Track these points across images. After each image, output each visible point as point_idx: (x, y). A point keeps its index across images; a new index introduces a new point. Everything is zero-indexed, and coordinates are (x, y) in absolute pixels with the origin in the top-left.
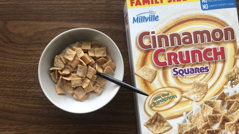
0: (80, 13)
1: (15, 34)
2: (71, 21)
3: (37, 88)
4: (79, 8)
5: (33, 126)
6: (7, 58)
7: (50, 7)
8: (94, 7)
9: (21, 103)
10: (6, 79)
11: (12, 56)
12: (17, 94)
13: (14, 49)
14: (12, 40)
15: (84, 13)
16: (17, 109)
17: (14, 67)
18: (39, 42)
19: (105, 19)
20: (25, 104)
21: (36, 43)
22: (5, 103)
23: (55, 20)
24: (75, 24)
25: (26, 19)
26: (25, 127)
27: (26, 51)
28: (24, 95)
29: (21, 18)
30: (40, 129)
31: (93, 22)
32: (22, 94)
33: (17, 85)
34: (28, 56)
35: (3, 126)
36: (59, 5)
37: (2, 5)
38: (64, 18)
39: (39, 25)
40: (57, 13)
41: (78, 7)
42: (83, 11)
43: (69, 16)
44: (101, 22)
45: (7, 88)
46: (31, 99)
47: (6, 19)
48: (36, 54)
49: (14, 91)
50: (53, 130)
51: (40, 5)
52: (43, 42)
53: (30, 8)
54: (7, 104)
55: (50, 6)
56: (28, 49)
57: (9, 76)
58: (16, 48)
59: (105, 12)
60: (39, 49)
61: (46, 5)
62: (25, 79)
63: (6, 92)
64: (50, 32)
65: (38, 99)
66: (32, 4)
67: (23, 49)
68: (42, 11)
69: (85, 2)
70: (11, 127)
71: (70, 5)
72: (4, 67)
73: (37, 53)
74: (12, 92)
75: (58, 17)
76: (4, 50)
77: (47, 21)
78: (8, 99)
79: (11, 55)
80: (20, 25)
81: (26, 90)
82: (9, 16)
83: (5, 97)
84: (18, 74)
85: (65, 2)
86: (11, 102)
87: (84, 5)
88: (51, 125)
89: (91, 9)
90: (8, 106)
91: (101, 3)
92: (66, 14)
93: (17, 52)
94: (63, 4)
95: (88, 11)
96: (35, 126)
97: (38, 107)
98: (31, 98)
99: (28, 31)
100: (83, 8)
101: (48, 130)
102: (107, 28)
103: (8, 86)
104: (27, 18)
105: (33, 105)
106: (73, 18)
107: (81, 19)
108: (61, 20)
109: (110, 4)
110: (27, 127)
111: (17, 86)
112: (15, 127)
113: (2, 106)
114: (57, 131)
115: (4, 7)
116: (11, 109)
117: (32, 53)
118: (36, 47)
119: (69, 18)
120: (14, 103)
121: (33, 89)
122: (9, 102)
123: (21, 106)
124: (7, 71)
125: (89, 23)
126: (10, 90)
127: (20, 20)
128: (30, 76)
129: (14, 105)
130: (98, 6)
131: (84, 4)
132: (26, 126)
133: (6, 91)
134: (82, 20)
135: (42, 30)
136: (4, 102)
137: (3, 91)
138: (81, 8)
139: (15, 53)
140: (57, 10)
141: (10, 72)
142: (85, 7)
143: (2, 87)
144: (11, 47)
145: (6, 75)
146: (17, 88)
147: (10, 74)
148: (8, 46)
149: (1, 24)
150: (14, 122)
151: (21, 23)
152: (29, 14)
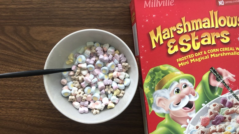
0: (111, 17)
1: (38, 41)
4: (109, 12)
6: (31, 67)
7: (77, 11)
8: (125, 11)
9: (47, 116)
10: (30, 91)
11: (36, 65)
12: (43, 107)
13: (38, 57)
14: (36, 48)
15: (114, 17)
16: (43, 123)
17: (38, 77)
20: (51, 118)
22: (30, 117)
23: (83, 26)
25: (51, 25)
28: (50, 108)
29: (45, 24)
31: (125, 28)
33: (43, 97)
36: (86, 9)
37: (25, 8)
38: (93, 23)
40: (85, 17)
41: (108, 11)
43: (98, 21)
45: (32, 100)
47: (28, 24)
49: (39, 104)
51: (65, 9)
53: (55, 12)
54: (33, 117)
55: (77, 9)
57: (34, 87)
58: (40, 57)
61: (72, 8)
63: (31, 105)
66: (57, 7)
68: (68, 15)
69: (116, 5)
71: (99, 9)
74: (37, 105)
75: (86, 22)
76: (27, 59)
77: (74, 26)
78: (33, 113)
80: (44, 31)
82: (31, 21)
85: (93, 5)
86: (37, 116)
87: (115, 9)
89: (122, 13)
90: (33, 120)
92: (95, 19)
94: (90, 8)
95: (119, 15)
97: (66, 120)
99: (52, 38)
104: (52, 24)
105: (60, 119)
106: (102, 23)
107: (111, 24)
111: (42, 98)
113: (28, 120)
115: (25, 11)
116: (37, 123)
119: (98, 23)
120: (40, 117)
123: (48, 120)
126: (35, 102)
127: (44, 25)
131: (115, 7)
133: (31, 104)
136: (29, 115)
137: (27, 104)
138: (111, 11)
139: (39, 62)
140: (85, 14)
141: (35, 83)
142: (116, 11)
143: (27, 100)
144: (34, 55)
145: (30, 87)
146: (42, 101)
147: (35, 85)
148: (31, 54)
149: (23, 30)
151: (46, 29)
152: (54, 19)
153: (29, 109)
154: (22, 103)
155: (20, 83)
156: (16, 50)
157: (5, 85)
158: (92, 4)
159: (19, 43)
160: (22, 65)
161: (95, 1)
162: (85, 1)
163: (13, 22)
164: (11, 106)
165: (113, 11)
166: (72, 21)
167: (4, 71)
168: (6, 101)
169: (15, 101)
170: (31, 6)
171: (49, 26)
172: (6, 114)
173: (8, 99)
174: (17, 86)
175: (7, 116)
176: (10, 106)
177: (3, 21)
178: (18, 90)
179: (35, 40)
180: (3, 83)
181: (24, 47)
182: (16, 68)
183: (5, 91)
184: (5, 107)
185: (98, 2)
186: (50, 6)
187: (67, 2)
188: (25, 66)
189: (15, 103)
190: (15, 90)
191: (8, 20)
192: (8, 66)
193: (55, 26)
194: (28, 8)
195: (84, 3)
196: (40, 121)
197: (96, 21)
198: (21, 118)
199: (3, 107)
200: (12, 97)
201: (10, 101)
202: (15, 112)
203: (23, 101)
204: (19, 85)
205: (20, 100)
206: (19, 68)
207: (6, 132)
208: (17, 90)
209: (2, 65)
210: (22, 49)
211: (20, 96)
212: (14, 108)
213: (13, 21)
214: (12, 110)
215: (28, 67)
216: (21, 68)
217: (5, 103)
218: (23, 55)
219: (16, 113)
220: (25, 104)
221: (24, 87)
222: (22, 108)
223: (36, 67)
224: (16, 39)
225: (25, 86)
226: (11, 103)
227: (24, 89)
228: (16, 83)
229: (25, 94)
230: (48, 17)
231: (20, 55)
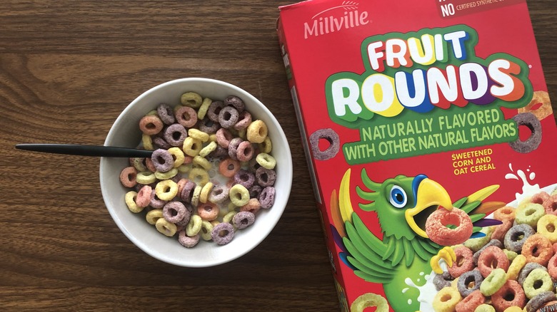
0: (193, 35)
1: (46, 83)
2: (172, 53)
3: (99, 206)
4: (190, 23)
5: (90, 289)
6: (30, 137)
7: (124, 22)
8: (225, 23)
9: (62, 238)
10: (27, 185)
11: (41, 133)
12: (54, 219)
13: (44, 117)
14: (41, 97)
15: (201, 34)
16: (53, 251)
18: (101, 102)
19: (249, 50)
20: (71, 242)
21: (95, 105)
22: (27, 239)
23: (137, 52)
24: (182, 61)
25: (70, 50)
26: (72, 290)
27: (72, 121)
28: (67, 220)
29: (60, 48)
30: (104, 296)
31: (223, 56)
32: (64, 219)
33: (53, 198)
34: (76, 133)
35: (23, 290)
36: (144, 18)
37: (18, 17)
38: (157, 47)
39: (100, 62)
40: (140, 35)
41: (188, 21)
42: (200, 32)
43: (167, 42)
44: (241, 56)
45: (32, 204)
46: (84, 230)
47: (25, 49)
48: (94, 129)
49: (46, 213)
50: (135, 298)
51: (101, 18)
52: (111, 101)
53: (81, 24)
55: (125, 19)
56: (77, 117)
57: (35, 178)
58: (50, 116)
59: (249, 34)
60: (101, 117)
61: (115, 17)
62: (69, 185)
63: (28, 214)
64: (126, 79)
65: (100, 229)
66: (85, 14)
67: (66, 118)
68: (106, 30)
69: (205, 10)
70: (41, 292)
71: (170, 18)
72: (23, 158)
73: (96, 127)
74: (41, 214)
75: (143, 45)
76: (21, 120)
77: (119, 53)
78: (34, 230)
79: (39, 131)
80: (57, 63)
81: (74, 210)
82: (31, 42)
83: (27, 224)
84: (54, 174)
85: (158, 9)
86: (40, 237)
87: (202, 18)
88: (129, 287)
89: (218, 27)
90: (33, 245)
91: (240, 14)
92: (161, 38)
93: (51, 125)
94: (154, 15)
95: (212, 31)
96: (94, 289)
97: (100, 247)
98: (85, 228)
99: (74, 78)
100: (200, 25)
101: (123, 298)
102: (254, 69)
103: (34, 200)
104: (73, 48)
105: (89, 243)
106: (177, 47)
107: (195, 49)
108: (151, 53)
109: (263, 15)
110: (77, 292)
111: (53, 201)
112: (50, 290)
113: (22, 246)
114: (144, 300)
115: (20, 23)
116: (40, 252)
117: (86, 127)
118: (94, 112)
119: (167, 47)
120: (46, 238)
121: (88, 207)
122: (37, 237)
123: (63, 246)
124: (30, 166)
125: (212, 58)
126: (37, 209)
127: (58, 52)
128: (81, 178)
129: (47, 242)
130: (235, 19)
131: (203, 15)
132: (73, 288)
133: (28, 212)
134: (198, 52)
135: (107, 74)
136: (24, 235)
137: (21, 212)
138: (195, 23)
139: (46, 127)
140: (141, 29)
141: (37, 170)
142: (205, 22)
143: (20, 204)
144: (37, 112)
145: (27, 177)
146: (53, 205)
147: (38, 174)
148: (31, 110)
149: (15, 61)
150: (47, 280)
151: (61, 59)
152: (78, 38)
153: (24, 222)
154: (11, 210)
155: (6, 170)
158: (155, 7)
160: (12, 133)
161: (162, 2)
162: (142, 2)
165: (198, 23)
166: (115, 42)
170: (32, 13)
171: (69, 54)
178: (2, 184)
179: (40, 81)
181: (17, 95)
185: (169, 4)
186: (69, 12)
187: (104, 5)
188: (17, 135)
193: (78, 52)
194: (24, 17)
195: (140, 7)
196: (46, 247)
197: (163, 42)
198: (7, 241)
203: (12, 207)
204: (6, 174)
205: (7, 203)
206: (5, 139)
210: (13, 101)
211: (6, 195)
215: (24, 136)
216: (9, 139)
218: (13, 111)
220: (15, 212)
221: (16, 177)
222: (10, 221)
223: (41, 137)
225: (16, 174)
227: (15, 181)
229: (17, 191)
230: (66, 35)
231: (6, 113)
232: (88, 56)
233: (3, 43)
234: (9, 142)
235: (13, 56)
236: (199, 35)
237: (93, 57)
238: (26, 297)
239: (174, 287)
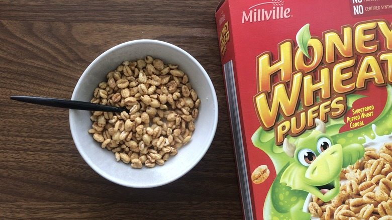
0: (199, 10)
1: (86, 45)
2: (183, 24)
5: (120, 204)
14: (82, 57)
15: (205, 9)
22: (72, 166)
23: (156, 23)
24: (189, 30)
25: (105, 20)
26: (106, 205)
29: (97, 18)
30: (131, 209)
35: (69, 205)
38: (171, 19)
39: (127, 30)
40: (158, 9)
42: (203, 7)
43: (179, 16)
47: (70, 19)
50: (154, 211)
54: (75, 166)
68: (132, 5)
70: (83, 206)
75: (160, 17)
76: (67, 74)
77: (141, 23)
78: (77, 159)
80: (95, 30)
82: (75, 14)
83: (71, 154)
86: (82, 164)
88: (150, 203)
90: (76, 170)
92: (174, 12)
96: (123, 204)
100: (203, 3)
101: (145, 211)
104: (107, 19)
106: (186, 19)
107: (200, 21)
108: (166, 23)
110: (110, 207)
112: (90, 205)
113: (68, 171)
116: (82, 176)
119: (179, 19)
122: (79, 164)
127: (95, 21)
134: (202, 23)
136: (69, 163)
140: (158, 5)
148: (74, 66)
149: (62, 28)
150: (87, 197)
151: (97, 27)
152: (111, 11)
154: (59, 144)
156: (50, 60)
157: (33, 115)
159: (55, 48)
160: (60, 84)
163: (46, 16)
164: (41, 149)
166: (139, 15)
167: (31, 92)
168: (33, 140)
169: (49, 141)
171: (103, 23)
172: (34, 161)
173: (37, 137)
174: (52, 116)
175: (35, 164)
176: (40, 147)
177: (30, 14)
178: (53, 123)
179: (81, 44)
180: (29, 111)
181: (63, 54)
182: (51, 88)
183: (32, 124)
184: (33, 150)
188: (63, 85)
189: (48, 143)
190: (49, 123)
191: (38, 12)
192: (37, 84)
196: (86, 172)
197: (176, 15)
198: (57, 167)
199: (28, 149)
200: (43, 133)
201: (41, 140)
202: (48, 157)
203: (60, 141)
204: (55, 116)
205: (56, 138)
206: (54, 88)
207: (34, 190)
208: (51, 123)
209: (29, 83)
210: (60, 59)
211: (55, 132)
212: (46, 151)
213: (46, 14)
214: (43, 155)
216: (58, 89)
217: (33, 143)
218: (61, 67)
219: (50, 160)
220: (63, 145)
222: (58, 152)
224: (51, 42)
225: (63, 116)
226: (41, 143)
227: (62, 121)
228: (49, 112)
229: (64, 129)
230: (102, 8)
231: (56, 68)
232: (118, 25)
233: (53, 14)
234: (58, 91)
235: (61, 24)
236: (202, 10)
237: (122, 26)
238: (72, 210)
239: (183, 203)
